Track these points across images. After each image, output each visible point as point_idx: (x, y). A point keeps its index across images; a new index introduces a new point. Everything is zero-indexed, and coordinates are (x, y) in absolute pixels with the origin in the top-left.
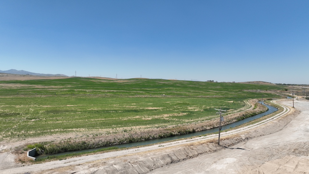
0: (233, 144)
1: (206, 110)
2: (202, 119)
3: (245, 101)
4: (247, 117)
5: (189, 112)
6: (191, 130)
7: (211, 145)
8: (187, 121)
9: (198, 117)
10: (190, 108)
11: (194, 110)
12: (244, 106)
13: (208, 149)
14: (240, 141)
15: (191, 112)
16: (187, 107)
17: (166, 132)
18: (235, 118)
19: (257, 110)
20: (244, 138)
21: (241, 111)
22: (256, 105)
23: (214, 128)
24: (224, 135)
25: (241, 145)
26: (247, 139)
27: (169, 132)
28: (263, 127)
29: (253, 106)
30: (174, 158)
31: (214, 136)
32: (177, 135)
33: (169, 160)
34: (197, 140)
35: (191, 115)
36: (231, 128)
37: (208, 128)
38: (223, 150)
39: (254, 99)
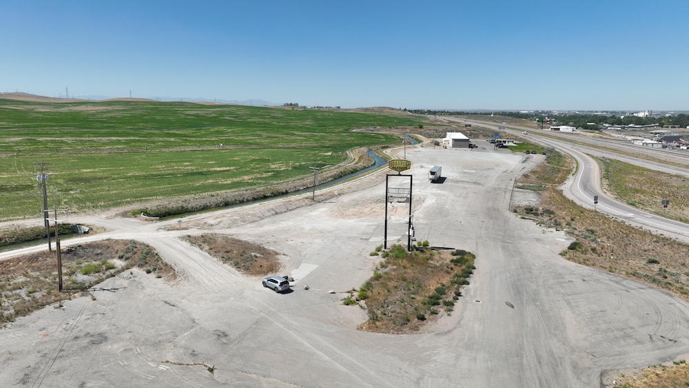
0: (326, 199)
1: (295, 168)
2: (293, 179)
3: (348, 152)
4: (345, 175)
5: (273, 171)
6: (284, 191)
7: (306, 201)
8: (275, 182)
9: (288, 178)
10: (273, 166)
11: (280, 168)
12: (345, 159)
13: (304, 204)
14: (333, 196)
15: (277, 171)
16: (268, 165)
17: (258, 194)
18: (331, 176)
19: (361, 164)
20: (336, 194)
21: (340, 166)
22: (360, 158)
23: (308, 188)
24: (318, 192)
25: (333, 200)
26: (340, 194)
27: (262, 193)
28: (358, 183)
29: (357, 160)
30: (277, 210)
31: (309, 194)
32: (270, 196)
33: (273, 212)
34: (292, 198)
35: (277, 174)
36: (326, 187)
37: (301, 188)
38: (318, 204)
39: (363, 148)
